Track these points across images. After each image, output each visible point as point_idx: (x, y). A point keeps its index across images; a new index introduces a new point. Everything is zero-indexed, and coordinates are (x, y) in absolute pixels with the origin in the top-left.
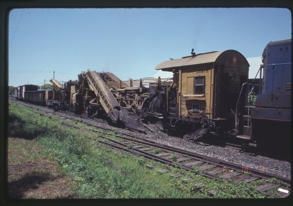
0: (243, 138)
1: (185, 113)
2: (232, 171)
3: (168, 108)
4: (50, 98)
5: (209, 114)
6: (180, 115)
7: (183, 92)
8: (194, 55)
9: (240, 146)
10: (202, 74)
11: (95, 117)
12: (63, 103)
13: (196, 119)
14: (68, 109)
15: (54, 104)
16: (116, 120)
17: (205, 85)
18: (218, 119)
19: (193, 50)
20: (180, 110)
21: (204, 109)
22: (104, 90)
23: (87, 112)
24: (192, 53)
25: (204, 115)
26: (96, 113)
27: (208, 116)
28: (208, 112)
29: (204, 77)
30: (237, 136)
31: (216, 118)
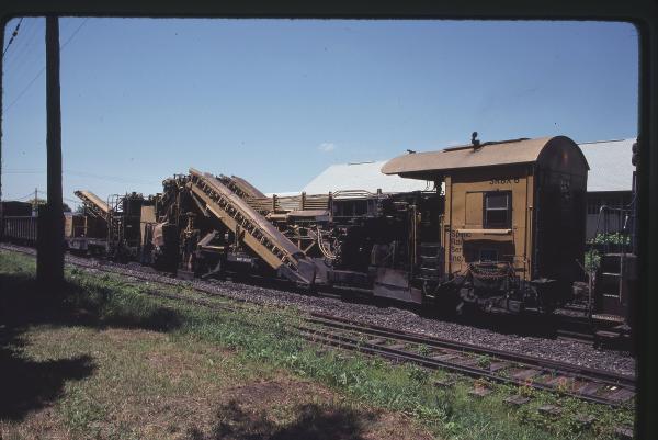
0: (608, 319)
1: (461, 267)
2: (614, 388)
3: (419, 258)
4: (78, 231)
5: (524, 270)
6: (447, 271)
7: (454, 223)
8: (476, 146)
9: (592, 336)
10: (502, 186)
11: (214, 276)
12: (120, 245)
13: (490, 281)
14: (133, 259)
15: (90, 246)
16: (308, 282)
17: (511, 209)
18: (544, 280)
19: (475, 135)
20: (447, 260)
21: (511, 260)
22: (253, 217)
23: (190, 266)
24: (473, 141)
25: (509, 272)
26: (218, 268)
27: (521, 274)
28: (521, 266)
29: (509, 193)
30: (594, 316)
31: (538, 278)
